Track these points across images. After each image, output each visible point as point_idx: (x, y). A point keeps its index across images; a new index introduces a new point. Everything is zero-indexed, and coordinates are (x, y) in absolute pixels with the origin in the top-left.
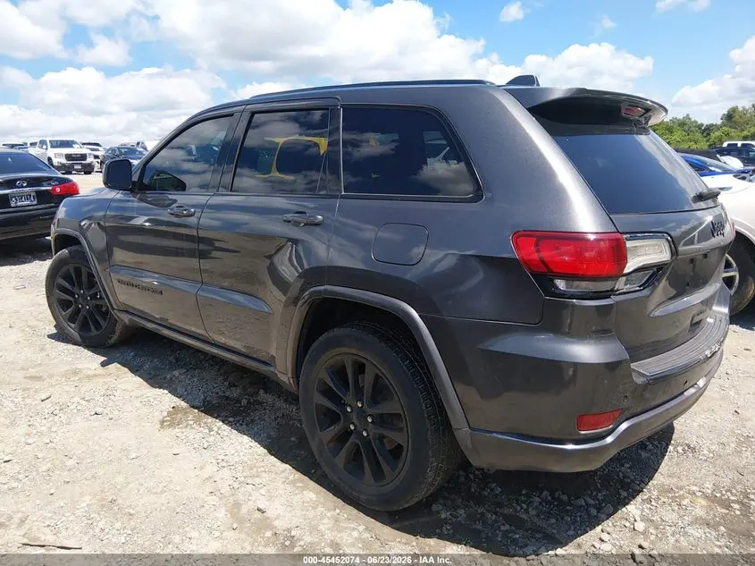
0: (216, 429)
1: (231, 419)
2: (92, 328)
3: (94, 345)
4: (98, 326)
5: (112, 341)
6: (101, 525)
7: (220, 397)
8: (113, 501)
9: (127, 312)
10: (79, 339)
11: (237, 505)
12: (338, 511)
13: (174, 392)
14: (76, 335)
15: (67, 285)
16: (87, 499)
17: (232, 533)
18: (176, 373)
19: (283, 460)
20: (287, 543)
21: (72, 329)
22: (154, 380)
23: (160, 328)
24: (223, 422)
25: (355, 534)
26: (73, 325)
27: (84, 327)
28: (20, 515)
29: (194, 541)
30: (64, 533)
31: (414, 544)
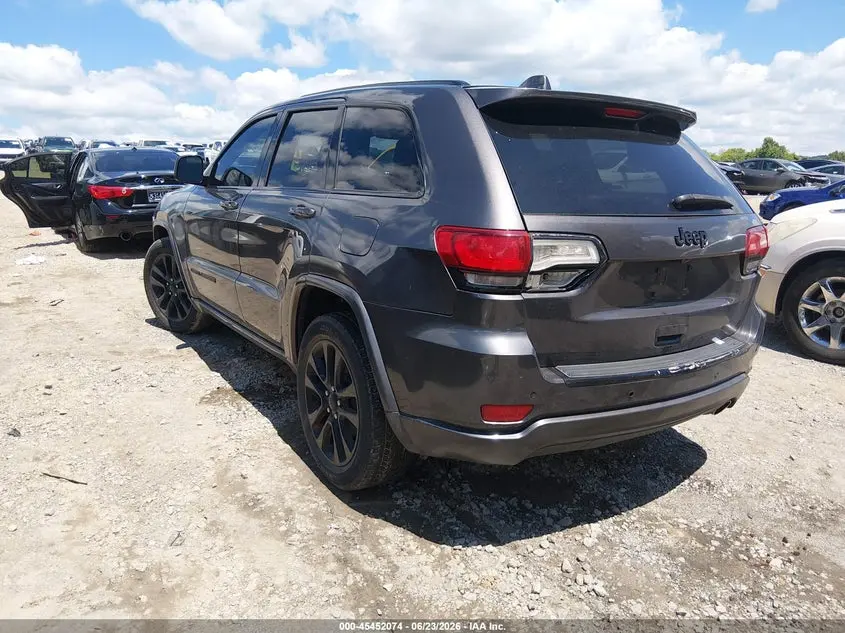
0: (244, 409)
1: (262, 403)
2: (179, 316)
3: (178, 332)
4: (183, 314)
5: (193, 328)
6: (110, 471)
7: (264, 385)
8: (129, 454)
9: (200, 300)
10: (168, 324)
11: (227, 470)
12: (311, 486)
13: (225, 376)
14: (166, 320)
15: (161, 274)
16: (110, 450)
17: (211, 490)
18: (236, 360)
19: (286, 440)
20: (251, 504)
21: (164, 315)
22: (214, 365)
23: (231, 322)
24: (253, 404)
25: (314, 506)
26: (164, 311)
27: (172, 314)
28: (54, 454)
29: (176, 492)
30: (80, 471)
31: (360, 521)
